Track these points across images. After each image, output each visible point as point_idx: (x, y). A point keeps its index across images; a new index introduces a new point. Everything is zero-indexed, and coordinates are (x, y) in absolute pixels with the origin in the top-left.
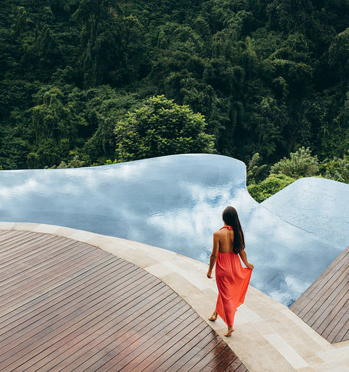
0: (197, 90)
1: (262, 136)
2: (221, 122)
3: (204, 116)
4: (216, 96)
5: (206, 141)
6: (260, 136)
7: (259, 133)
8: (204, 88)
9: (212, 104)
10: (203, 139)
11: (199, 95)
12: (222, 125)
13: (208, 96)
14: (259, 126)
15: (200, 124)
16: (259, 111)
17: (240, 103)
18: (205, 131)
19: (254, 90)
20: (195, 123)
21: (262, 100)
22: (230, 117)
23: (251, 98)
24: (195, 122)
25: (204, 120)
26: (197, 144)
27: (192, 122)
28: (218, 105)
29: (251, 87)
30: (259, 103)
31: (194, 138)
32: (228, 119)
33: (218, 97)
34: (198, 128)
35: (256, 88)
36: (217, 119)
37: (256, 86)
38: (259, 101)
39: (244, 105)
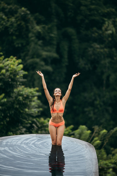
0: (6, 15)
1: (108, 77)
2: (45, 60)
3: (20, 61)
4: (35, 22)
5: (27, 98)
6: (104, 77)
7: (102, 73)
8: (16, 12)
9: (30, 35)
10: (22, 95)
11: (9, 24)
12: (47, 64)
13: (23, 23)
14: (102, 62)
15: (15, 73)
16: (100, 40)
17: (71, 30)
18: (23, 84)
19: (90, 10)
20: (8, 73)
21: (104, 22)
22: (58, 51)
23: (87, 21)
24: (7, 71)
25: (21, 66)
26: (13, 103)
27: (4, 71)
28: (39, 36)
29: (86, 6)
30: (100, 28)
31: (8, 95)
32: (55, 55)
33: (38, 23)
34: (13, 80)
35: (93, 7)
36: (39, 56)
37: (93, 4)
38: (99, 25)
39: (78, 33)
